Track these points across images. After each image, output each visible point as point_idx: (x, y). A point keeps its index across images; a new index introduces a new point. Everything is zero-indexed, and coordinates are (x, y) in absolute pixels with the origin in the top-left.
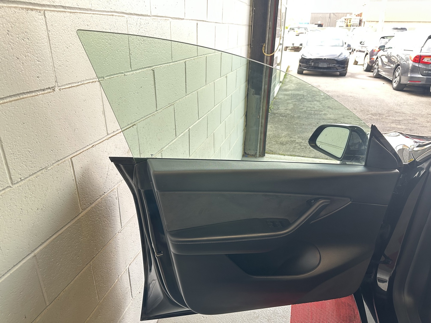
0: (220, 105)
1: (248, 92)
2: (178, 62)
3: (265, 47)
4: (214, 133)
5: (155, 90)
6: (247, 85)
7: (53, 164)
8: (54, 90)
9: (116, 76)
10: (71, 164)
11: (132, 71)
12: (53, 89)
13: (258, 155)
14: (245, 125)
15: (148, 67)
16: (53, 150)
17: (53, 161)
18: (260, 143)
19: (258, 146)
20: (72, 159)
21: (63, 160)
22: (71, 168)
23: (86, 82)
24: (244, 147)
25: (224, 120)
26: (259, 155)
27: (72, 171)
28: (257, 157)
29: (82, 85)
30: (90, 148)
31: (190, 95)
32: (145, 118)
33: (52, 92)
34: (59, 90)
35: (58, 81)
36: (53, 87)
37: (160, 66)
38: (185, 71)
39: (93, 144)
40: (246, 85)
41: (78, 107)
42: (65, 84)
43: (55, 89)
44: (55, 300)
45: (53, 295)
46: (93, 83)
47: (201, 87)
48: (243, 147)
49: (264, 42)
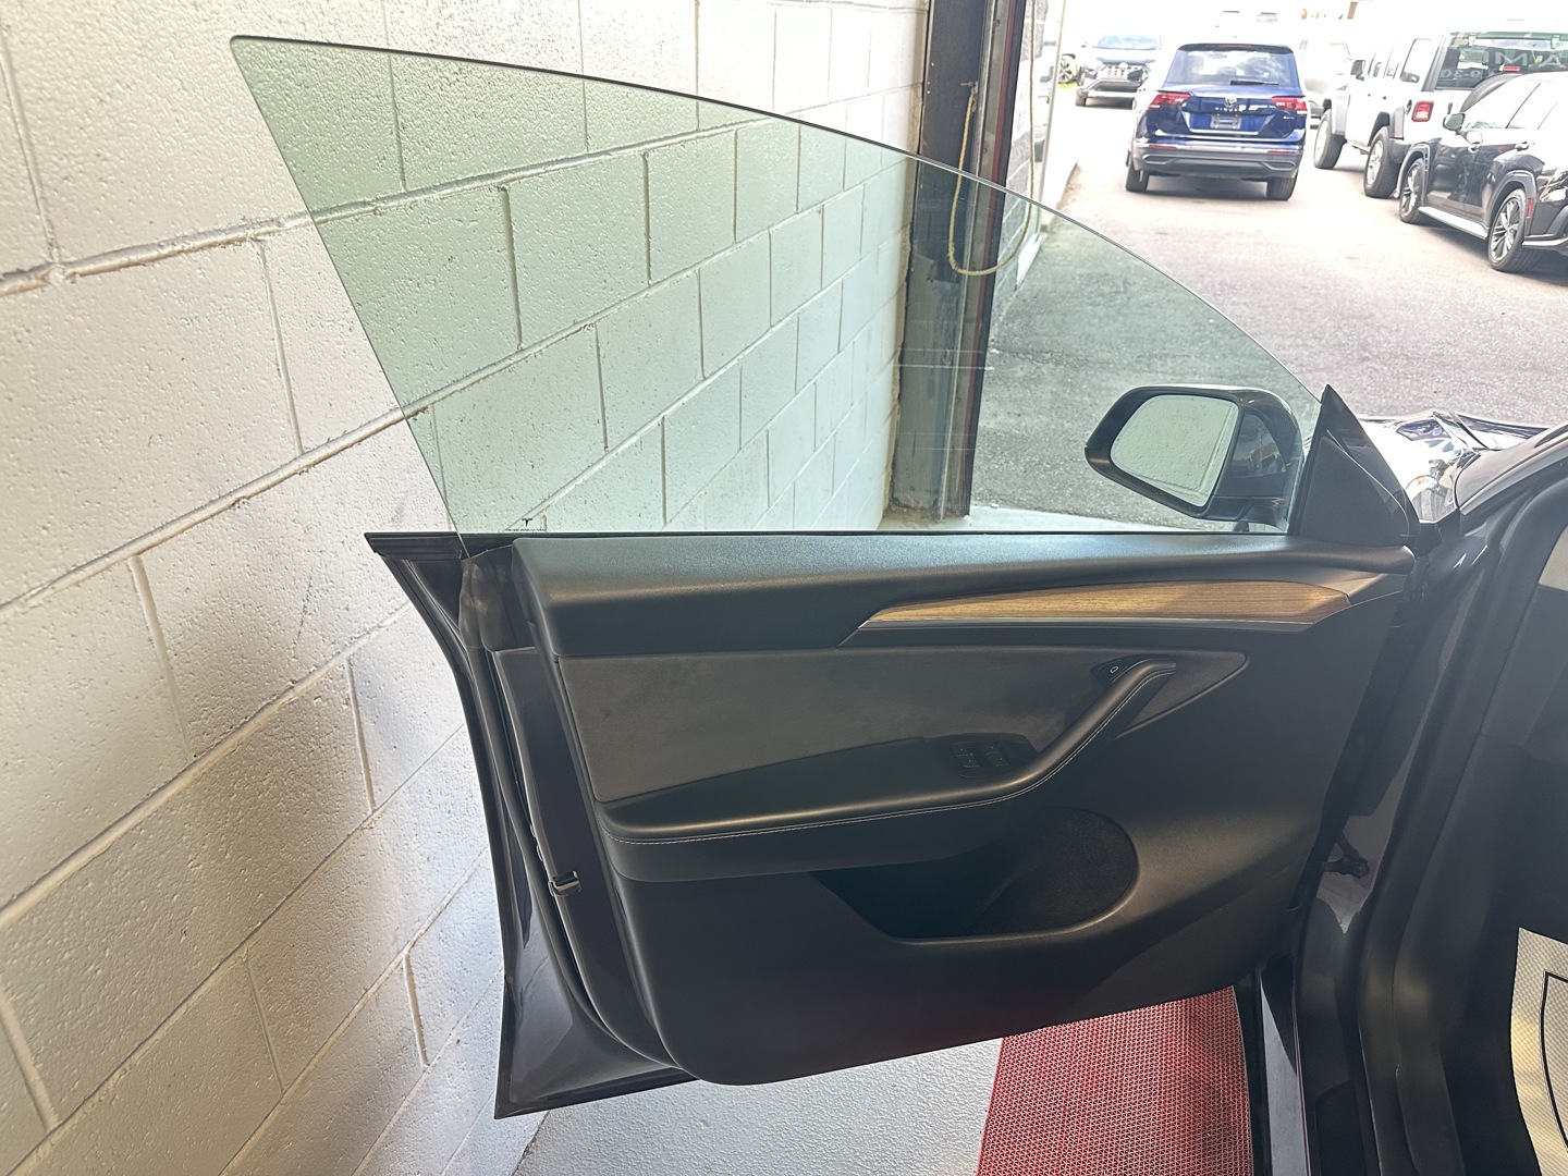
0: (792, 321)
1: (909, 270)
2: (615, 155)
3: (978, 95)
4: (768, 431)
5: (514, 268)
6: (908, 242)
7: (54, 581)
8: (43, 279)
9: (336, 215)
10: (136, 579)
11: (409, 194)
12: (40, 274)
13: (942, 511)
14: (896, 397)
15: (481, 178)
16: (48, 525)
17: (54, 570)
18: (950, 467)
19: (945, 477)
20: (141, 557)
21: (102, 564)
22: (139, 594)
23: (198, 243)
24: (893, 477)
25: (810, 381)
26: (947, 509)
27: (144, 607)
28: (937, 516)
29: (179, 258)
30: (225, 509)
31: (666, 284)
32: (469, 381)
33: (35, 287)
34: (68, 282)
35: (61, 243)
36: (40, 268)
37: (535, 171)
38: (642, 189)
39: (239, 495)
40: (904, 241)
41: (164, 346)
42: (96, 253)
43: (47, 274)
44: (89, 1105)
45: (74, 1092)
46: (231, 247)
47: (714, 255)
48: (887, 480)
49: (976, 76)
